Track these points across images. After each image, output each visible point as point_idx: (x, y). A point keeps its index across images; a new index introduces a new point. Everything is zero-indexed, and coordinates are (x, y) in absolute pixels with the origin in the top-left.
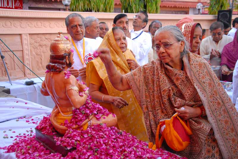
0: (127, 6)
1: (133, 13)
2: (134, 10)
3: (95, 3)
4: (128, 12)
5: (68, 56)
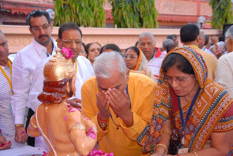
0: (120, 20)
1: (127, 27)
2: (129, 25)
3: (83, 16)
5: (69, 83)
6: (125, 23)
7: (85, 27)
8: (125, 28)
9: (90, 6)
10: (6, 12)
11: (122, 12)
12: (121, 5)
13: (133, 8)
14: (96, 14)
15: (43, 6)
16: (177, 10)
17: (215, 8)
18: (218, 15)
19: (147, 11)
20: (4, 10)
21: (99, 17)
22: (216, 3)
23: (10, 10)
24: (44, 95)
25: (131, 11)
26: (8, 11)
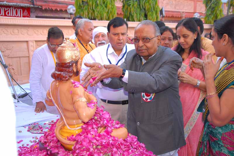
0: (129, 15)
1: (134, 21)
2: (135, 19)
3: (98, 12)
4: (129, 21)
5: (76, 64)
6: (132, 17)
7: (99, 20)
8: (133, 21)
9: (104, 3)
10: (38, 8)
11: (130, 9)
12: (130, 3)
13: (140, 5)
14: (109, 10)
15: (67, 3)
16: (177, 8)
17: (208, 6)
18: (210, 13)
19: (151, 8)
20: (37, 6)
21: (111, 12)
22: (209, 2)
23: (41, 6)
24: (55, 73)
25: (138, 7)
26: (40, 7)
